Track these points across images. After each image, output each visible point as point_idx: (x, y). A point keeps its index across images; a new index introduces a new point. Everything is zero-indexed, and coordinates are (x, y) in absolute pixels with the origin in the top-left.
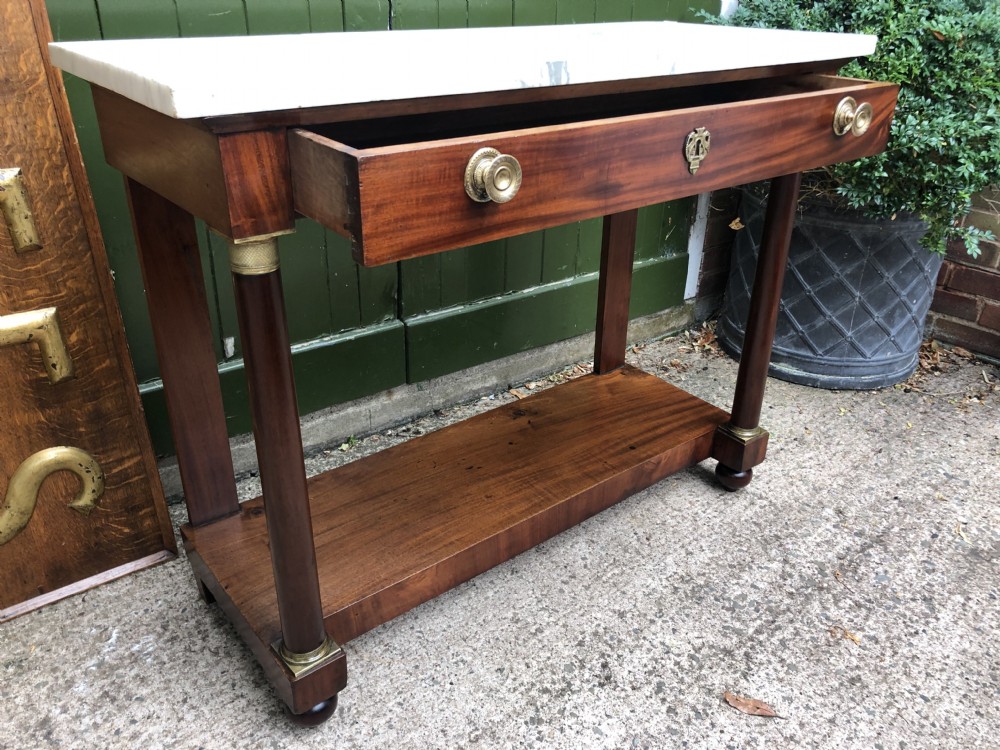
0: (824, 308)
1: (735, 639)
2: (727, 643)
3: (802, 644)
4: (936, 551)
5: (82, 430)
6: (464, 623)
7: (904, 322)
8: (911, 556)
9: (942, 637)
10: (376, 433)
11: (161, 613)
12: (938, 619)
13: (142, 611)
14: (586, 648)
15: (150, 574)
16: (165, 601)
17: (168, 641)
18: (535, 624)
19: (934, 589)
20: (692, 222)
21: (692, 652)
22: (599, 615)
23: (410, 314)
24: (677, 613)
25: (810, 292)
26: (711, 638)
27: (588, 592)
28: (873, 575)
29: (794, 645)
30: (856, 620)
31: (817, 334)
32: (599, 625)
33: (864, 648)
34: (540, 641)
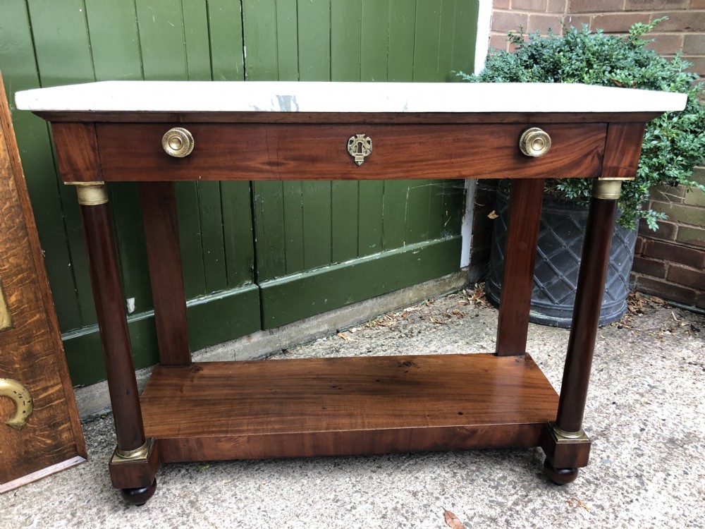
0: (557, 270)
1: (498, 510)
2: (493, 513)
3: (548, 512)
4: (644, 440)
5: (17, 366)
6: (297, 504)
7: (614, 278)
8: (626, 444)
9: (650, 504)
11: (71, 504)
12: (646, 490)
13: (57, 503)
14: (388, 520)
15: (65, 475)
16: (75, 494)
17: (75, 525)
18: (351, 502)
19: (643, 468)
20: (463, 214)
21: (467, 520)
22: (398, 495)
23: (263, 280)
24: (456, 491)
25: (546, 259)
26: (480, 509)
27: (391, 478)
28: (600, 460)
29: (542, 513)
30: (587, 493)
31: (554, 288)
32: (398, 502)
33: (593, 514)
34: (354, 515)
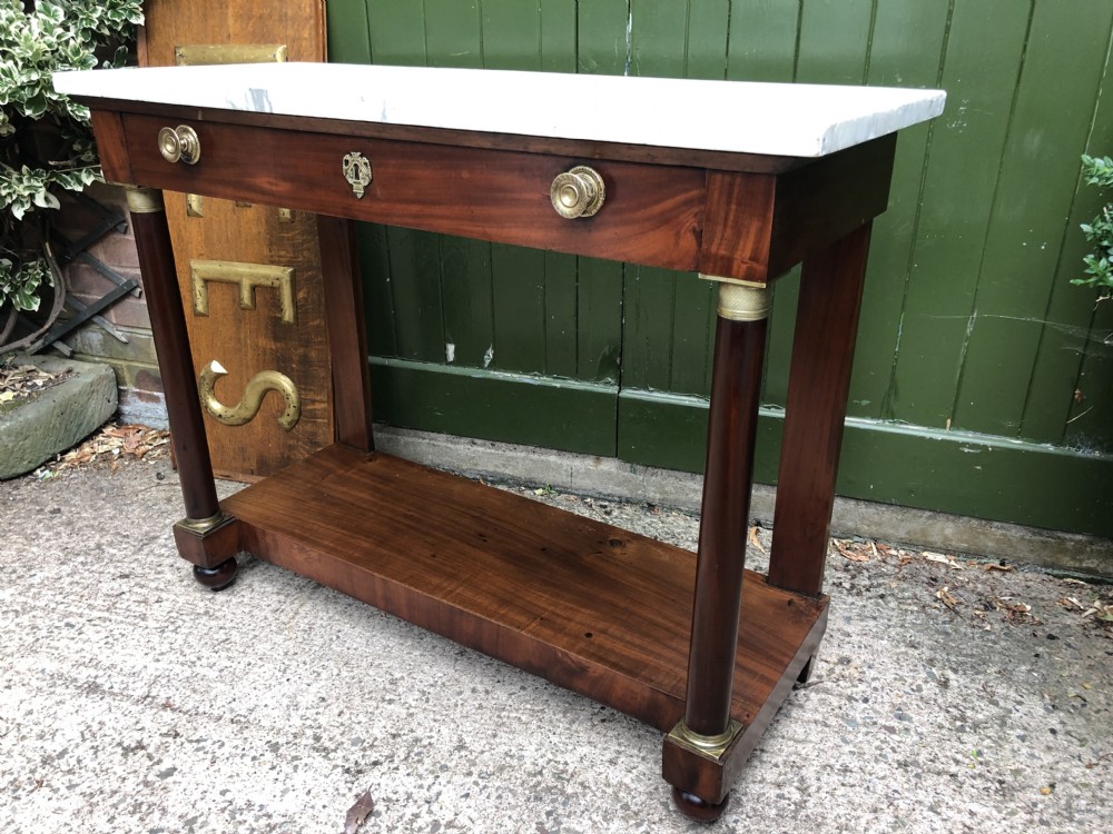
10: (578, 495)
